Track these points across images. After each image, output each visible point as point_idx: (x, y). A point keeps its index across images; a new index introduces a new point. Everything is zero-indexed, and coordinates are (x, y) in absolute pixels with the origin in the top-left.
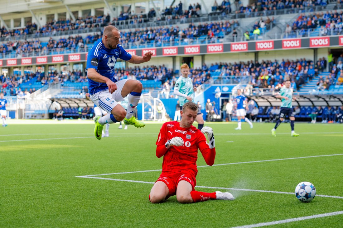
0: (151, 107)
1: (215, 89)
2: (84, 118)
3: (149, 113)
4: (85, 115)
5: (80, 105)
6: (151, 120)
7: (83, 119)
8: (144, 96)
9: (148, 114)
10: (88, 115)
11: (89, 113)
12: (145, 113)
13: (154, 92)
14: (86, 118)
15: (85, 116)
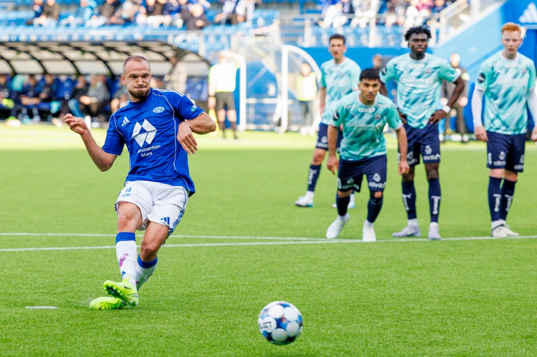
0: (274, 80)
1: (521, 14)
2: (31, 115)
3: (266, 101)
4: (36, 106)
5: (19, 66)
6: (272, 130)
7: (27, 120)
8: (257, 35)
9: (262, 105)
10: (44, 106)
11: (48, 100)
12: (253, 101)
13: (296, 20)
14: (37, 118)
15: (35, 111)
